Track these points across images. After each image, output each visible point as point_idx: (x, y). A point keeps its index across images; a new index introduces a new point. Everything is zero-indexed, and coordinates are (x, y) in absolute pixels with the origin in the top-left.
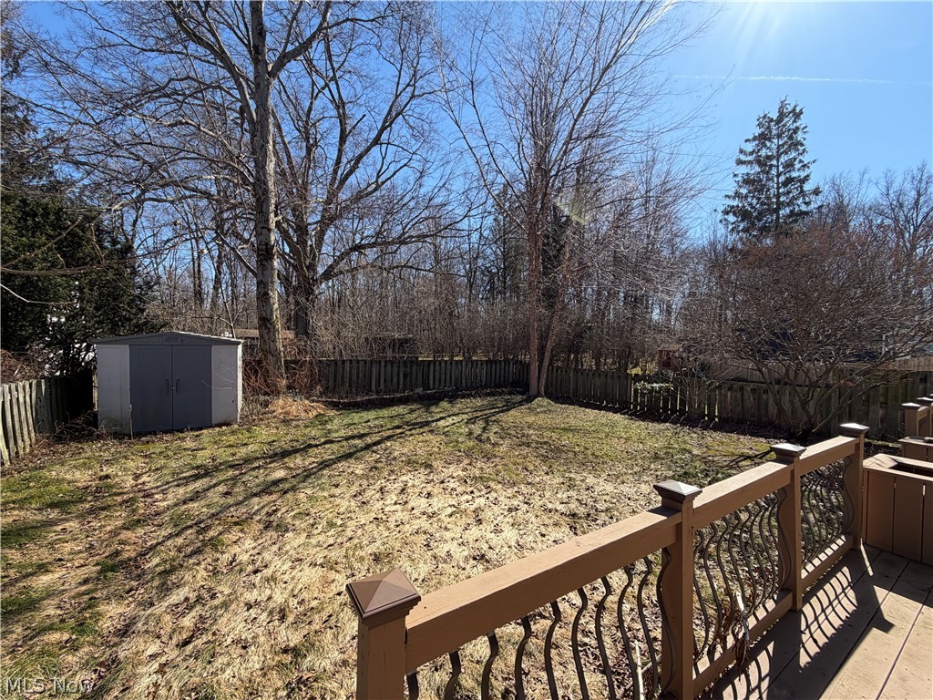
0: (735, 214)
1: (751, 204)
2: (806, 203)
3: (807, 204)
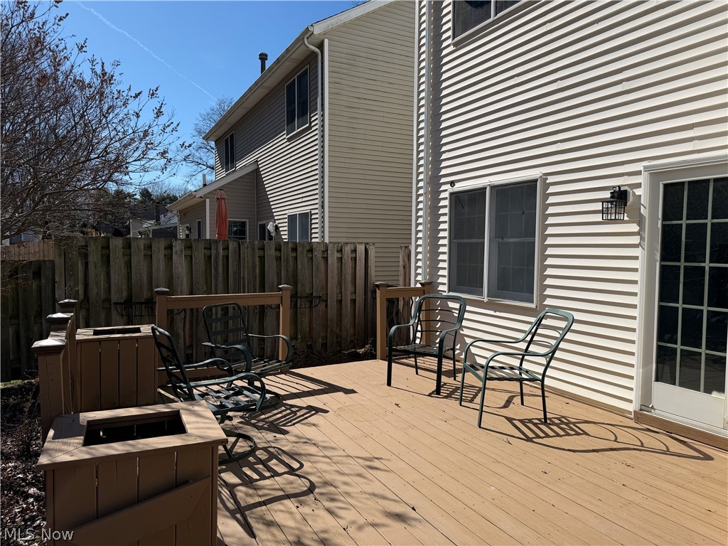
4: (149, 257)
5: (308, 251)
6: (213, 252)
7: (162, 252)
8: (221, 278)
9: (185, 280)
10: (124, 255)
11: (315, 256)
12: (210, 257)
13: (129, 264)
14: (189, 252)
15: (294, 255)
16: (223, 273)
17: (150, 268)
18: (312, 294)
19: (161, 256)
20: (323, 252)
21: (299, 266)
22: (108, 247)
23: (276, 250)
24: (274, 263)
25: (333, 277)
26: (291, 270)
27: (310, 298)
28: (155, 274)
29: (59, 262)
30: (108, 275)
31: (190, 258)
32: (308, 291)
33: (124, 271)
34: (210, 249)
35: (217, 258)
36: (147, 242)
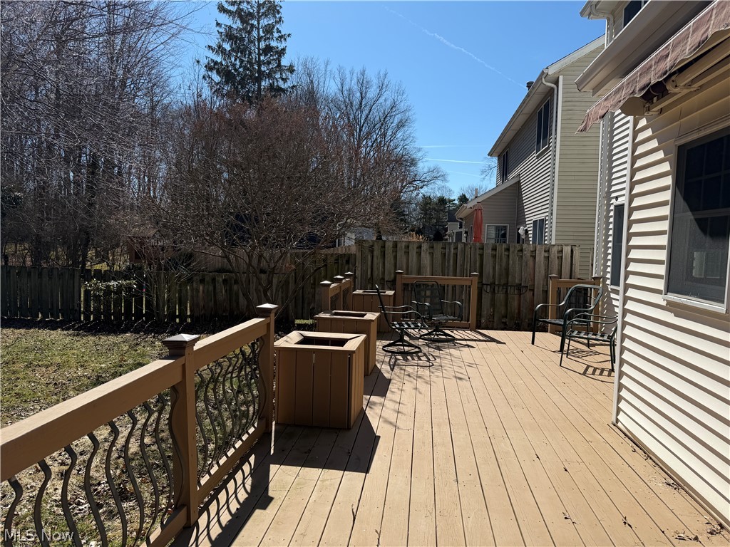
0: (218, 73)
1: (234, 65)
2: (283, 79)
3: (285, 80)
4: (407, 253)
5: (518, 251)
6: (447, 250)
7: (415, 250)
8: (451, 268)
9: (428, 269)
10: (393, 252)
11: (525, 255)
12: (445, 254)
13: (395, 257)
14: (431, 251)
15: (506, 253)
16: (453, 266)
17: (408, 260)
18: (521, 284)
19: (415, 253)
20: (532, 252)
21: (511, 262)
22: (384, 247)
23: (492, 249)
24: (491, 260)
25: (540, 272)
26: (504, 264)
27: (519, 288)
28: (410, 264)
29: (359, 255)
30: (384, 263)
31: (432, 254)
32: (517, 281)
33: (393, 261)
34: (445, 248)
35: (449, 255)
36: (407, 244)
